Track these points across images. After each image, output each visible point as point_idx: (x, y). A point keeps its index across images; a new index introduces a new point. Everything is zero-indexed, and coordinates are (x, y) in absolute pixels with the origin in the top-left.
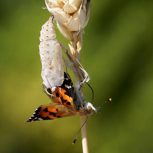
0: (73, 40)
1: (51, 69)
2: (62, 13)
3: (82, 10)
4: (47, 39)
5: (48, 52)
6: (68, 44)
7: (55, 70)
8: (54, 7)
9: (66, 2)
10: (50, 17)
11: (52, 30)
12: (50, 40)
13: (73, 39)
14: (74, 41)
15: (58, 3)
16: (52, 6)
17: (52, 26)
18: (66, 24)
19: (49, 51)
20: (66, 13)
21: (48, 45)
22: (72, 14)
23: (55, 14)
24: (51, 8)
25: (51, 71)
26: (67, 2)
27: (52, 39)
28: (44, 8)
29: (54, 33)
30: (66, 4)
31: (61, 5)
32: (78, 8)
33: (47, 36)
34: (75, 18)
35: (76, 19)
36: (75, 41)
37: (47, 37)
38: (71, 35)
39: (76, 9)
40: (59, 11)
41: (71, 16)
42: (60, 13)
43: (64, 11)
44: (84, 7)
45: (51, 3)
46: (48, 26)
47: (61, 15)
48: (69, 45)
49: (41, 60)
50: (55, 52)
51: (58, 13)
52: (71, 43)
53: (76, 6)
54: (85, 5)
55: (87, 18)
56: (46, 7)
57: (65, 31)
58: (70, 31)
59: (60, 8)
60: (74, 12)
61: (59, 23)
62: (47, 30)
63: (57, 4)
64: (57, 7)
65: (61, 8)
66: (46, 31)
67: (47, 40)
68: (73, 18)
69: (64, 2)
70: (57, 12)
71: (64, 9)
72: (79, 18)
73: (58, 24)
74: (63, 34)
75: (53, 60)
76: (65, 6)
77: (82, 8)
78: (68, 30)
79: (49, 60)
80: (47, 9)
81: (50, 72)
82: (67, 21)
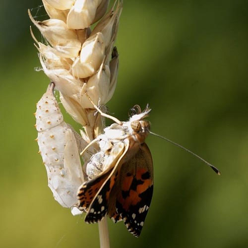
0: (87, 124)
1: (63, 176)
2: (69, 78)
3: (104, 73)
4: (49, 126)
5: (54, 149)
6: (80, 130)
7: (70, 177)
8: (56, 67)
9: (76, 58)
10: (49, 86)
11: (55, 108)
12: (55, 127)
13: (89, 122)
14: (89, 125)
15: (61, 60)
16: (50, 66)
17: (53, 102)
18: (75, 96)
19: (56, 147)
20: (76, 78)
21: (53, 137)
22: (85, 80)
23: (56, 80)
24: (49, 69)
25: (64, 179)
26: (78, 59)
27: (58, 125)
28: (38, 69)
29: (59, 113)
30: (76, 62)
31: (68, 64)
32: (97, 69)
33: (49, 121)
34: (92, 86)
35: (92, 88)
36: (92, 125)
37: (49, 123)
38: (84, 115)
39: (93, 70)
40: (63, 74)
41: (85, 84)
42: (66, 78)
43: (72, 75)
44: (107, 67)
45: (49, 61)
46: (46, 102)
47: (68, 81)
48: (82, 132)
49: (44, 163)
50: (66, 147)
51: (62, 78)
52: (85, 129)
53: (93, 65)
54: (109, 63)
55: (113, 85)
56: (42, 67)
57: (74, 108)
58: (83, 109)
59: (65, 69)
60: (90, 76)
61: (64, 95)
62: (47, 111)
63: (59, 63)
64: (61, 67)
65: (68, 69)
66: (45, 113)
67: (50, 129)
68: (87, 87)
69: (73, 59)
70: (60, 76)
71: (72, 71)
72: (97, 86)
73: (61, 97)
74: (70, 113)
75: (65, 160)
76: (73, 65)
77: (103, 69)
78: (80, 108)
79: (58, 161)
80: (43, 72)
81: (62, 182)
82: (77, 92)
